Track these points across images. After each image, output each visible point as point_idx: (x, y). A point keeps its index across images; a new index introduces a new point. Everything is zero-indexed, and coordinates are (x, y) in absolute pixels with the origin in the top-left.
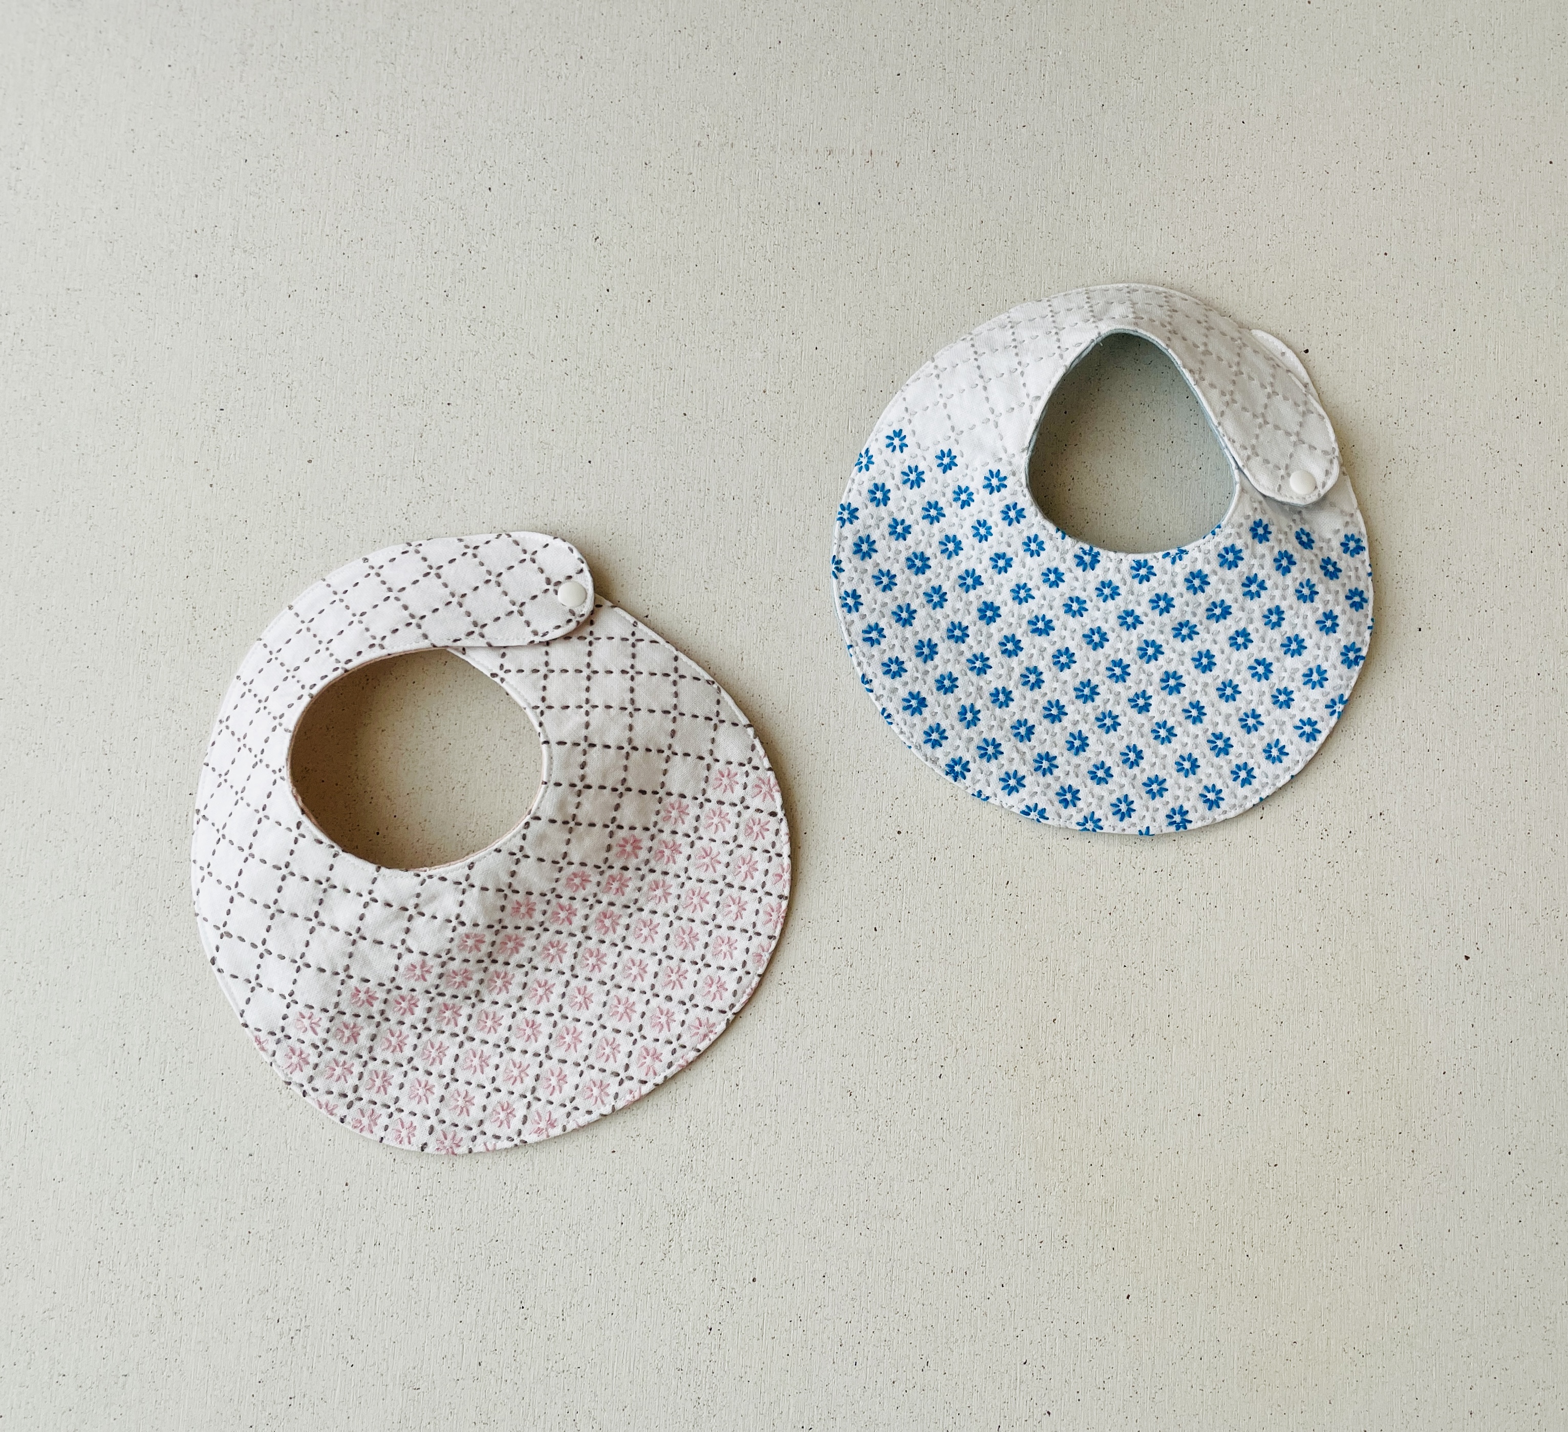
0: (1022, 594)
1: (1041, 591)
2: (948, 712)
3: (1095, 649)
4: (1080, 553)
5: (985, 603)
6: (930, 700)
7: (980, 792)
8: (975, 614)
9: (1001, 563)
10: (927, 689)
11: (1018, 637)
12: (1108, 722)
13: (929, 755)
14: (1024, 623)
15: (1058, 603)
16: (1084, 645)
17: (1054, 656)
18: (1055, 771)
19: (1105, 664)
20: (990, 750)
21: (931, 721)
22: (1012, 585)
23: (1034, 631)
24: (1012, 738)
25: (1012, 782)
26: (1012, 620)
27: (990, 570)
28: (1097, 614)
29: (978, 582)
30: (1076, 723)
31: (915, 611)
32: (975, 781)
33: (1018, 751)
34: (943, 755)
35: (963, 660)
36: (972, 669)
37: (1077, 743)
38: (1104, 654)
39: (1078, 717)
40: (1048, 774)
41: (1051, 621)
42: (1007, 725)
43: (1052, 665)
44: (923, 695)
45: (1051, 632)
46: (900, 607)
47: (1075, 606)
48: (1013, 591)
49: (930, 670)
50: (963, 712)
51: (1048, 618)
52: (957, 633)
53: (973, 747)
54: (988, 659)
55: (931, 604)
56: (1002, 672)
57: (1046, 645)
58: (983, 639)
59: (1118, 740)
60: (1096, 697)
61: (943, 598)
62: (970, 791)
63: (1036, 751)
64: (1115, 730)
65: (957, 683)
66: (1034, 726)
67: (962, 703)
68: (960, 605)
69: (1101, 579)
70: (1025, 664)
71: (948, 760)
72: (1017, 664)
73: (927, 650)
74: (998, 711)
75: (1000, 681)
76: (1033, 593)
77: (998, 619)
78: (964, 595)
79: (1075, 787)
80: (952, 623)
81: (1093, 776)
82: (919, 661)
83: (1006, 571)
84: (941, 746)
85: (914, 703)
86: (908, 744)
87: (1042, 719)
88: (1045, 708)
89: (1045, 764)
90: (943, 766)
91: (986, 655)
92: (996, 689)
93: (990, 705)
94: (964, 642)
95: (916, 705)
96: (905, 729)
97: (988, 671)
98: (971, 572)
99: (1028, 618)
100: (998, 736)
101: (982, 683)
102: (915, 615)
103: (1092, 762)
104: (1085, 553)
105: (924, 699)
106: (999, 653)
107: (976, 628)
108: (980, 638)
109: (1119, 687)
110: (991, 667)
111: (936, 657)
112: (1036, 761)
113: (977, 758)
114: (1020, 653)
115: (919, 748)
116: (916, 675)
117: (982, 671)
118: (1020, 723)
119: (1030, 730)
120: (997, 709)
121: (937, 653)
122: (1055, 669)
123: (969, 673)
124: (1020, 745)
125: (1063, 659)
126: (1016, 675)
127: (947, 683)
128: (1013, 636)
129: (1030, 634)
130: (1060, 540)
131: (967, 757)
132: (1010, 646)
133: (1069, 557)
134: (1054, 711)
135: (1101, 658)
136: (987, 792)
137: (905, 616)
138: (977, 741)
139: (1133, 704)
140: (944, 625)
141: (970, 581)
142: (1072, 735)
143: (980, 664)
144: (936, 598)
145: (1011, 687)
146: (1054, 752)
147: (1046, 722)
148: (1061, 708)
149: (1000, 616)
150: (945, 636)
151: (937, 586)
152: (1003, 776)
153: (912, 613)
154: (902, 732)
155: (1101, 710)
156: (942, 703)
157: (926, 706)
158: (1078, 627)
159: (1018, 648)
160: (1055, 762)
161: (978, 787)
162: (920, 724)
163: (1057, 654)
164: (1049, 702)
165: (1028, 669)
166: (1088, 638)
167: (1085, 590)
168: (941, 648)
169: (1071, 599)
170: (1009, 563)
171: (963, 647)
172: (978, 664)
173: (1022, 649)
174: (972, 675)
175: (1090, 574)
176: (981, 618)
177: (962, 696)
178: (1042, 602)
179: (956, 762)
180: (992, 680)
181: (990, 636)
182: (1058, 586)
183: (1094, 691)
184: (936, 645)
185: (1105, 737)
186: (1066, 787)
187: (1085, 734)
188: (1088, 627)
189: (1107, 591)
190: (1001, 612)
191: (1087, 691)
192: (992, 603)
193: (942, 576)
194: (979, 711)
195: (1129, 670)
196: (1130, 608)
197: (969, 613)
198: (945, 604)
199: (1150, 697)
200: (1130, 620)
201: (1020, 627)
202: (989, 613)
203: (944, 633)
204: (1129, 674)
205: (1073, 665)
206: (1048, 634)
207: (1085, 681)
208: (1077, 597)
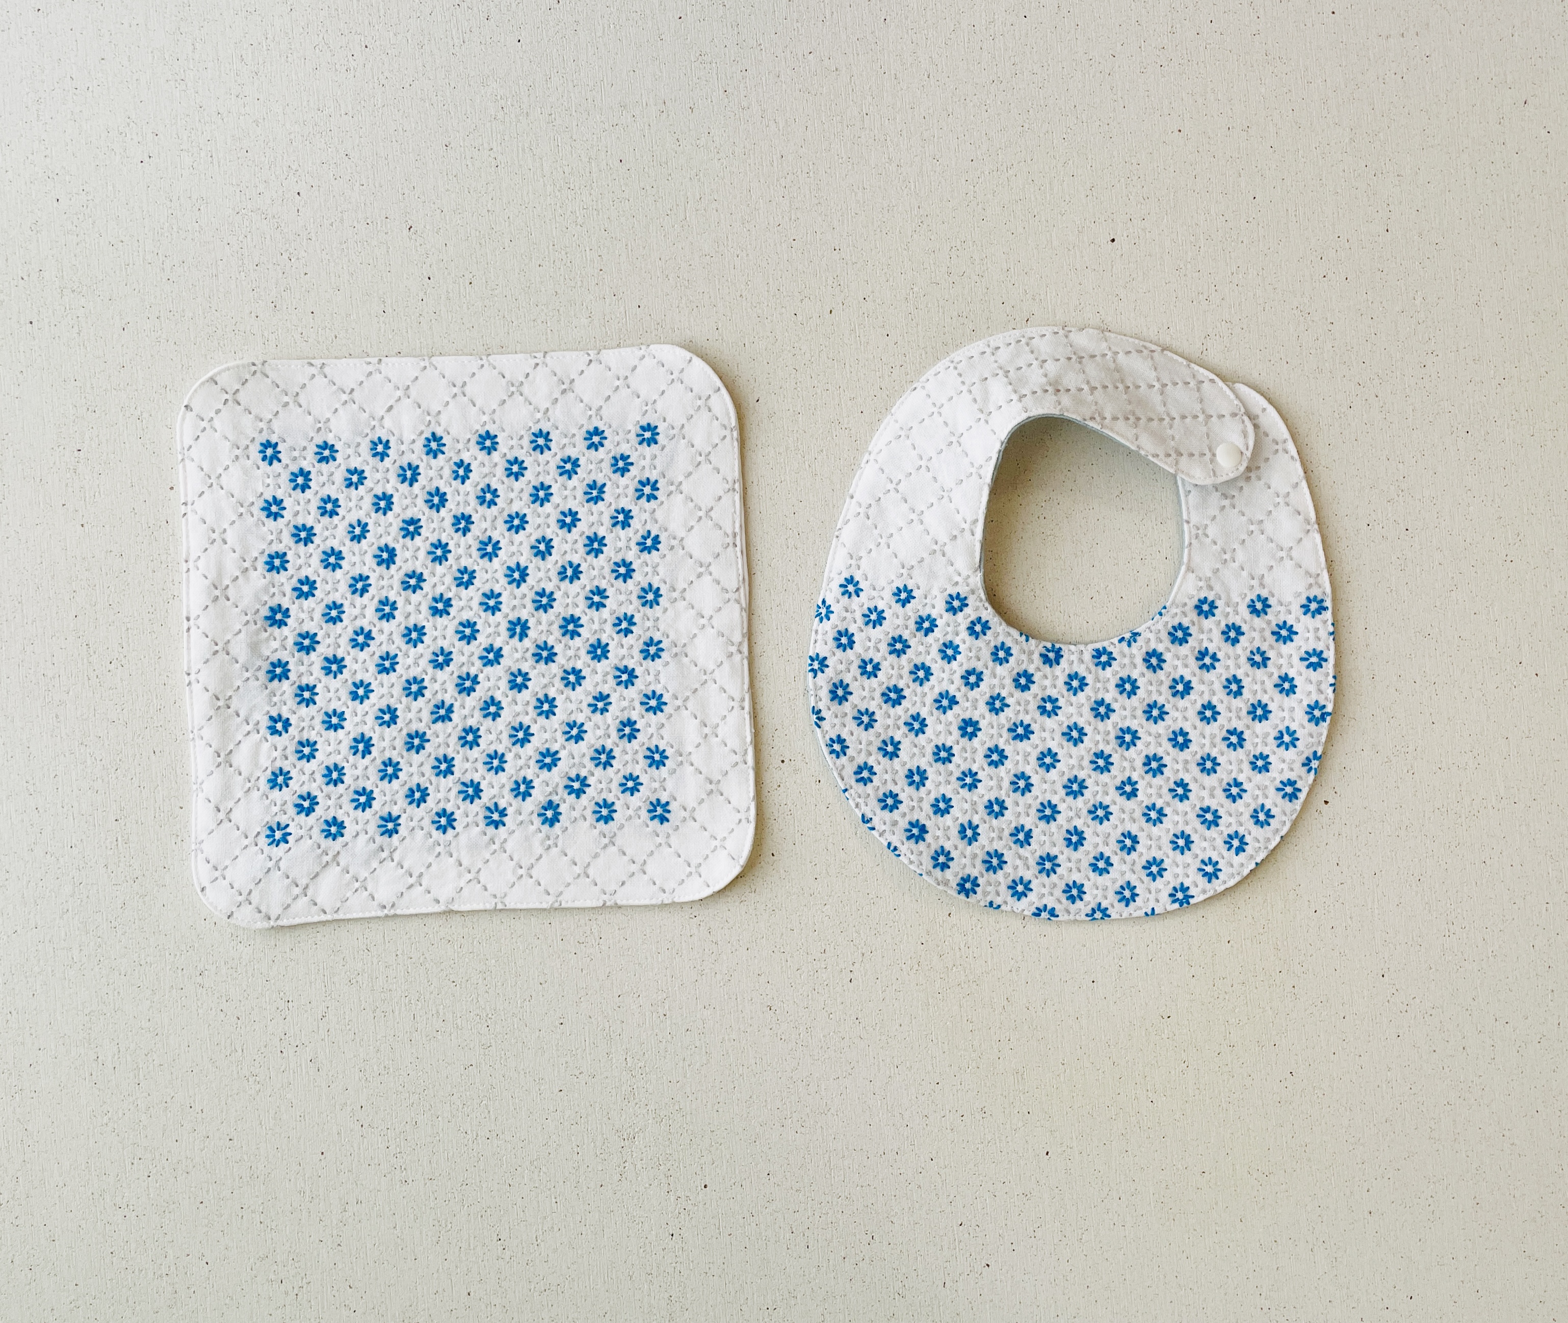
0: (998, 704)
1: (1014, 697)
2: (948, 833)
3: (1075, 744)
4: (1044, 651)
5: (963, 720)
6: (929, 825)
7: (991, 904)
8: (956, 733)
9: (972, 679)
10: (924, 815)
11: (1001, 746)
12: (1100, 813)
13: (940, 879)
14: (1005, 734)
15: (1033, 706)
16: (1065, 743)
17: (1039, 758)
18: (1058, 870)
19: (1088, 758)
20: (995, 861)
21: (935, 846)
22: (987, 698)
23: (1014, 738)
24: (1013, 845)
25: (1020, 888)
26: (991, 731)
27: (963, 688)
28: (1072, 710)
29: (953, 701)
30: (1070, 820)
31: (899, 742)
32: (986, 894)
33: (1020, 857)
34: (952, 876)
35: (953, 779)
36: (963, 787)
37: (1074, 839)
38: (1085, 748)
39: (1071, 814)
40: (1052, 874)
41: (1029, 725)
42: (1006, 833)
43: (1038, 768)
44: (922, 822)
45: (1031, 736)
46: (884, 742)
47: (1049, 706)
48: (988, 703)
49: (924, 796)
50: (962, 830)
51: (1026, 723)
52: (943, 754)
53: (978, 862)
54: (976, 773)
55: (913, 733)
56: (992, 783)
57: (1029, 749)
58: (968, 755)
59: (1112, 829)
60: (1085, 791)
61: (923, 724)
62: (982, 904)
63: (1038, 854)
64: (1108, 820)
65: (952, 803)
66: (1031, 830)
67: (960, 821)
68: (940, 728)
69: (1067, 672)
70: (1012, 772)
71: (958, 880)
72: (1005, 772)
73: (916, 778)
74: (995, 822)
75: (992, 792)
76: (1007, 701)
78: (942, 717)
79: (1078, 882)
80: (937, 746)
81: (1094, 867)
82: (911, 790)
83: (978, 686)
84: (949, 867)
85: (915, 831)
86: (919, 872)
87: (1038, 821)
88: (1038, 811)
89: (1048, 865)
90: (955, 886)
91: (974, 770)
92: (989, 801)
93: (987, 818)
94: (951, 761)
95: (917, 832)
96: (913, 858)
97: (979, 785)
98: (944, 693)
99: (1007, 726)
100: (998, 846)
101: (975, 798)
102: (900, 746)
103: (1092, 855)
104: (1048, 651)
105: (924, 825)
106: (986, 766)
107: (960, 746)
108: (965, 755)
109: (1105, 777)
110: (980, 781)
111: (927, 783)
112: (1038, 864)
113: (984, 872)
114: (1006, 762)
115: (929, 873)
116: (911, 804)
117: (973, 786)
118: (1018, 830)
119: (1028, 835)
120: (994, 821)
121: (927, 778)
122: (1042, 771)
123: (961, 790)
124: (1021, 851)
125: (1048, 760)
126: (1006, 784)
127: (942, 805)
128: (996, 746)
129: (1012, 742)
130: (1024, 642)
131: (974, 873)
132: (995, 757)
133: (1036, 656)
134: (1048, 812)
135: (1083, 753)
136: (998, 901)
137: (890, 749)
138: (982, 856)
139: (1121, 791)
140: (930, 750)
141: (945, 703)
142: (1068, 831)
143: (969, 780)
144: (916, 726)
145: (1003, 796)
146: (1054, 852)
147: (1042, 824)
148: (1053, 807)
149: (980, 730)
150: (932, 760)
151: (915, 714)
152: (1011, 884)
153: (896, 745)
154: (911, 862)
155: (1092, 803)
156: (941, 826)
157: (927, 832)
158: (1055, 727)
159: (1003, 756)
160: (1057, 862)
161: (989, 899)
162: (925, 850)
163: (1041, 755)
164: (1042, 804)
165: (1016, 776)
166: (1067, 735)
167: (1055, 687)
168: (930, 773)
169: (1044, 700)
170: (980, 678)
171: (951, 767)
172: (968, 780)
173: (1006, 757)
174: (964, 792)
175: (1058, 670)
176: (963, 736)
177: (959, 815)
178: (1018, 708)
179: (965, 880)
180: (985, 792)
181: (974, 751)
182: (1029, 689)
183: (1082, 786)
184: (925, 771)
185: (1100, 829)
186: (1071, 884)
187: (1080, 828)
188: (1065, 725)
189: (1075, 683)
190: (981, 725)
191: (1075, 787)
192: (970, 719)
193: (918, 704)
194: (977, 826)
195: (1111, 760)
196: (1100, 697)
197: (950, 733)
198: (926, 729)
199: (1136, 783)
200: (1102, 710)
201: (1001, 737)
202: (970, 730)
203: (929, 757)
204: (1112, 764)
205: (1057, 764)
206: (1029, 739)
207: (1072, 778)
208: (1049, 697)
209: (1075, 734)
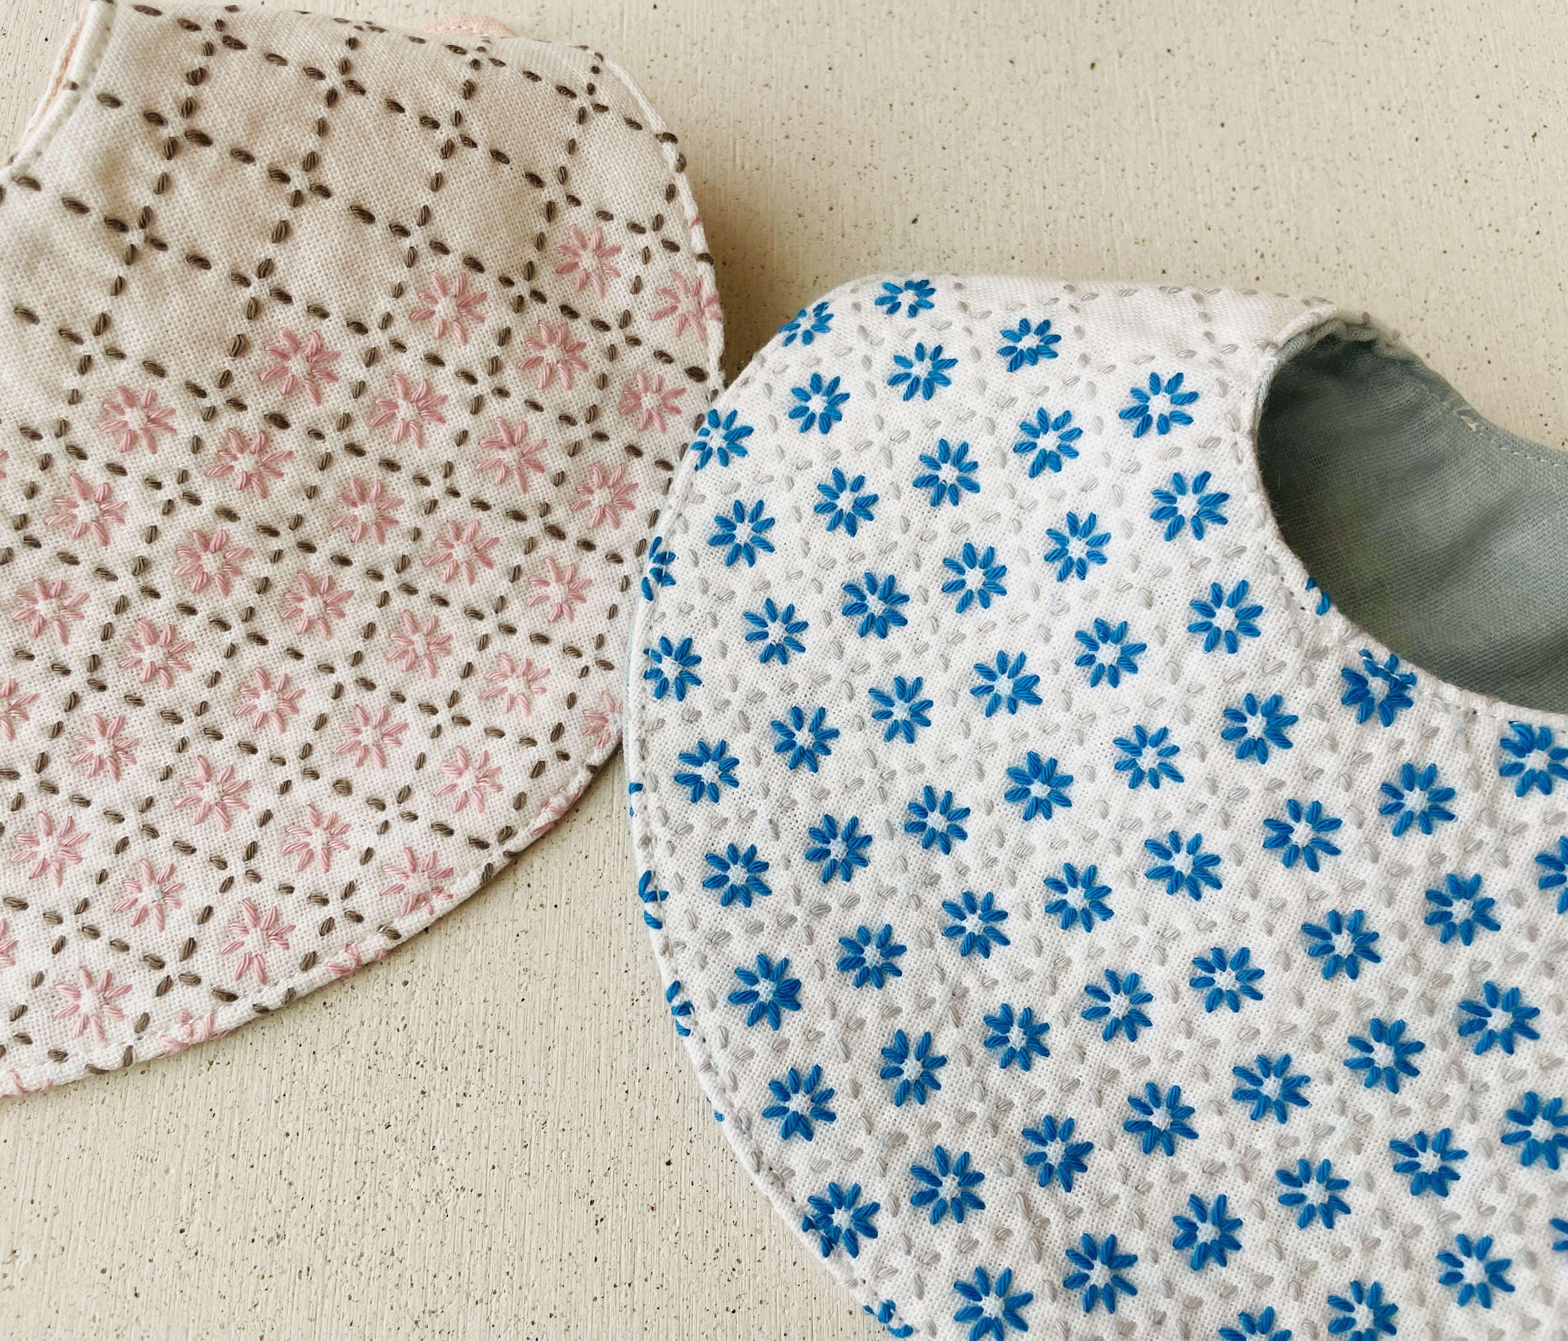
0: (1148, 759)
3: (1330, 973)
5: (1034, 758)
7: (888, 1309)
8: (998, 783)
11: (1104, 878)
13: (768, 1156)
14: (1133, 846)
15: (1253, 812)
16: (1300, 957)
17: (1200, 962)
22: (1126, 729)
23: (1155, 874)
25: (991, 1306)
26: (1097, 824)
27: (1069, 667)
28: (1368, 872)
31: (835, 734)
32: (882, 1272)
33: (1028, 1212)
34: (808, 1166)
35: (933, 900)
36: (950, 934)
37: (1206, 1232)
38: (1356, 998)
39: (1227, 1156)
41: (1215, 860)
42: (1016, 1121)
43: (1185, 987)
44: (796, 973)
45: (1207, 891)
46: (797, 716)
47: (1302, 834)
48: (1121, 743)
49: (834, 906)
50: (895, 1054)
51: (1207, 848)
52: (935, 821)
53: (899, 1165)
54: (1003, 915)
55: (883, 726)
56: (1034, 964)
57: (1183, 924)
58: (1003, 856)
59: (1330, 1258)
60: (1295, 1113)
61: (920, 715)
62: (861, 1298)
63: (1081, 1227)
64: (1329, 1226)
65: (900, 964)
66: (1089, 1148)
67: (900, 1024)
68: (960, 746)
69: (1405, 756)
70: (1107, 962)
71: (818, 1186)
72: (1084, 955)
73: (836, 849)
74: (996, 1075)
75: (1023, 989)
76: (1181, 764)
77: (1058, 810)
78: (978, 719)
80: (929, 791)
82: (809, 875)
83: (1115, 683)
84: (809, 1137)
85: (765, 990)
86: (717, 1106)
87: (1118, 1132)
88: (1133, 1102)
89: (1099, 1276)
90: (801, 1201)
91: (1000, 904)
92: (1007, 1009)
93: (979, 1052)
94: (947, 849)
95: (765, 996)
96: (720, 1060)
97: (996, 951)
98: (1012, 660)
99: (1148, 832)
100: (978, 1146)
101: (969, 982)
102: (831, 745)
103: (1238, 1307)
104: (1375, 671)
105: (796, 985)
106: (1038, 909)
107: (990, 822)
108: (994, 851)
109: (1374, 1101)
110: (1005, 943)
111: (861, 877)
112: (1073, 1257)
114: (1100, 926)
115: (745, 1125)
116: (791, 911)
117: (977, 947)
118: (1052, 1129)
119: (1077, 1160)
120: (996, 1070)
121: (864, 862)
122: (1194, 1000)
123: (940, 940)
124: (1037, 1195)
125: (1225, 980)
126: (1074, 984)
127: (871, 956)
128: (1093, 870)
129: (1142, 879)
130: (1310, 614)
131: (875, 1192)
132: (1076, 898)
133: (1326, 672)
134: (1160, 1120)
135: (1343, 1007)
136: (910, 1314)
137: (804, 739)
138: (918, 1149)
139: (1402, 1161)
140: (906, 791)
141: (1004, 686)
142: (1196, 1202)
143: (976, 925)
144: (900, 713)
145: (1049, 1014)
146: (1133, 1243)
147: (1128, 1147)
148: (1181, 1115)
149: (1066, 804)
150: (898, 822)
151: (910, 679)
152: (968, 1279)
153: (825, 739)
154: (708, 1068)
155: (1299, 1152)
156: (842, 1011)
157: (797, 1008)
158: (1294, 899)
159: (1098, 907)
160: (1129, 1277)
161: (887, 1292)
162: (765, 1057)
163: (1210, 957)
164: (1152, 1089)
165: (1112, 976)
166: (1317, 937)
167: (1349, 787)
168: (879, 855)
169: (1295, 809)
170: (1129, 661)
171: (941, 863)
172: (973, 923)
173: (1107, 914)
174: (947, 951)
175: (1378, 738)
176: (1011, 797)
177: (905, 1005)
178: (1205, 797)
179: (840, 1198)
180: (1002, 981)
181: (1023, 853)
182: (1264, 758)
183: (1294, 1095)
184: (868, 839)
185: (1293, 1238)
187: (1236, 1211)
188: (1327, 906)
189: (1415, 801)
190: (1072, 792)
191: (1271, 1087)
192: (1054, 763)
193: (930, 656)
194: (942, 1061)
195: (1416, 1060)
196: (1472, 868)
197: (981, 774)
198: (921, 732)
199: (1461, 1155)
200: (1461, 910)
201: (1119, 850)
202: (1038, 789)
203: (897, 813)
204: (1414, 1072)
205: (1248, 1003)
206: (1198, 896)
207: (1276, 1056)
208: (1317, 807)
209: (1343, 944)
